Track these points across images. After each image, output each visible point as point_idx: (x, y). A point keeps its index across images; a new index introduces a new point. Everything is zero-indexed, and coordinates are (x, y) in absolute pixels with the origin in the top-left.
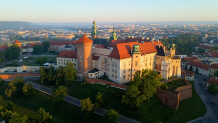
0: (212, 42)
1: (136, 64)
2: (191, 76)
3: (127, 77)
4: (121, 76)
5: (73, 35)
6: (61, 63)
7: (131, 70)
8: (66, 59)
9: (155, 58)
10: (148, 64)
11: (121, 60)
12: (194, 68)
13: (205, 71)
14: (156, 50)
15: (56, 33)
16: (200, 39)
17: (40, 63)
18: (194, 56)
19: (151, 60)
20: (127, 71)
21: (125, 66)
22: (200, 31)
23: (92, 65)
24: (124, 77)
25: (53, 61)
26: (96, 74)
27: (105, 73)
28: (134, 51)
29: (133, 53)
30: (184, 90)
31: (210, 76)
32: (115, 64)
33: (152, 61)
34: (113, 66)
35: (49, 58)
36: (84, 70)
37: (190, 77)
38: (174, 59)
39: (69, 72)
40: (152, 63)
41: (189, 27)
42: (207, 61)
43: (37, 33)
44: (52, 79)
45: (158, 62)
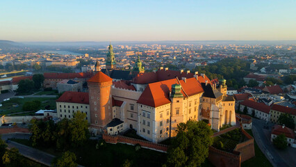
0: (263, 70)
1: (177, 113)
2: (248, 123)
3: (165, 132)
4: (156, 130)
5: (77, 60)
6: (63, 111)
7: (170, 121)
8: (71, 105)
9: (202, 101)
10: (193, 110)
11: (156, 109)
12: (250, 110)
13: (265, 114)
14: (201, 89)
15: (51, 57)
16: (248, 65)
17: (30, 109)
18: (246, 91)
19: (195, 104)
20: (164, 123)
21: (161, 116)
22: (246, 55)
23: (112, 114)
24: (161, 132)
25: (50, 106)
26: (118, 128)
27: (131, 126)
28: (173, 93)
29: (173, 97)
30: (244, 147)
31: (272, 121)
32: (146, 114)
33: (198, 105)
34: (144, 116)
35: (44, 99)
36: (100, 121)
37: (247, 125)
38: (226, 100)
39: (77, 127)
40: (197, 108)
41: (229, 48)
42: (264, 99)
43: (24, 58)
44: (50, 138)
45: (206, 106)
